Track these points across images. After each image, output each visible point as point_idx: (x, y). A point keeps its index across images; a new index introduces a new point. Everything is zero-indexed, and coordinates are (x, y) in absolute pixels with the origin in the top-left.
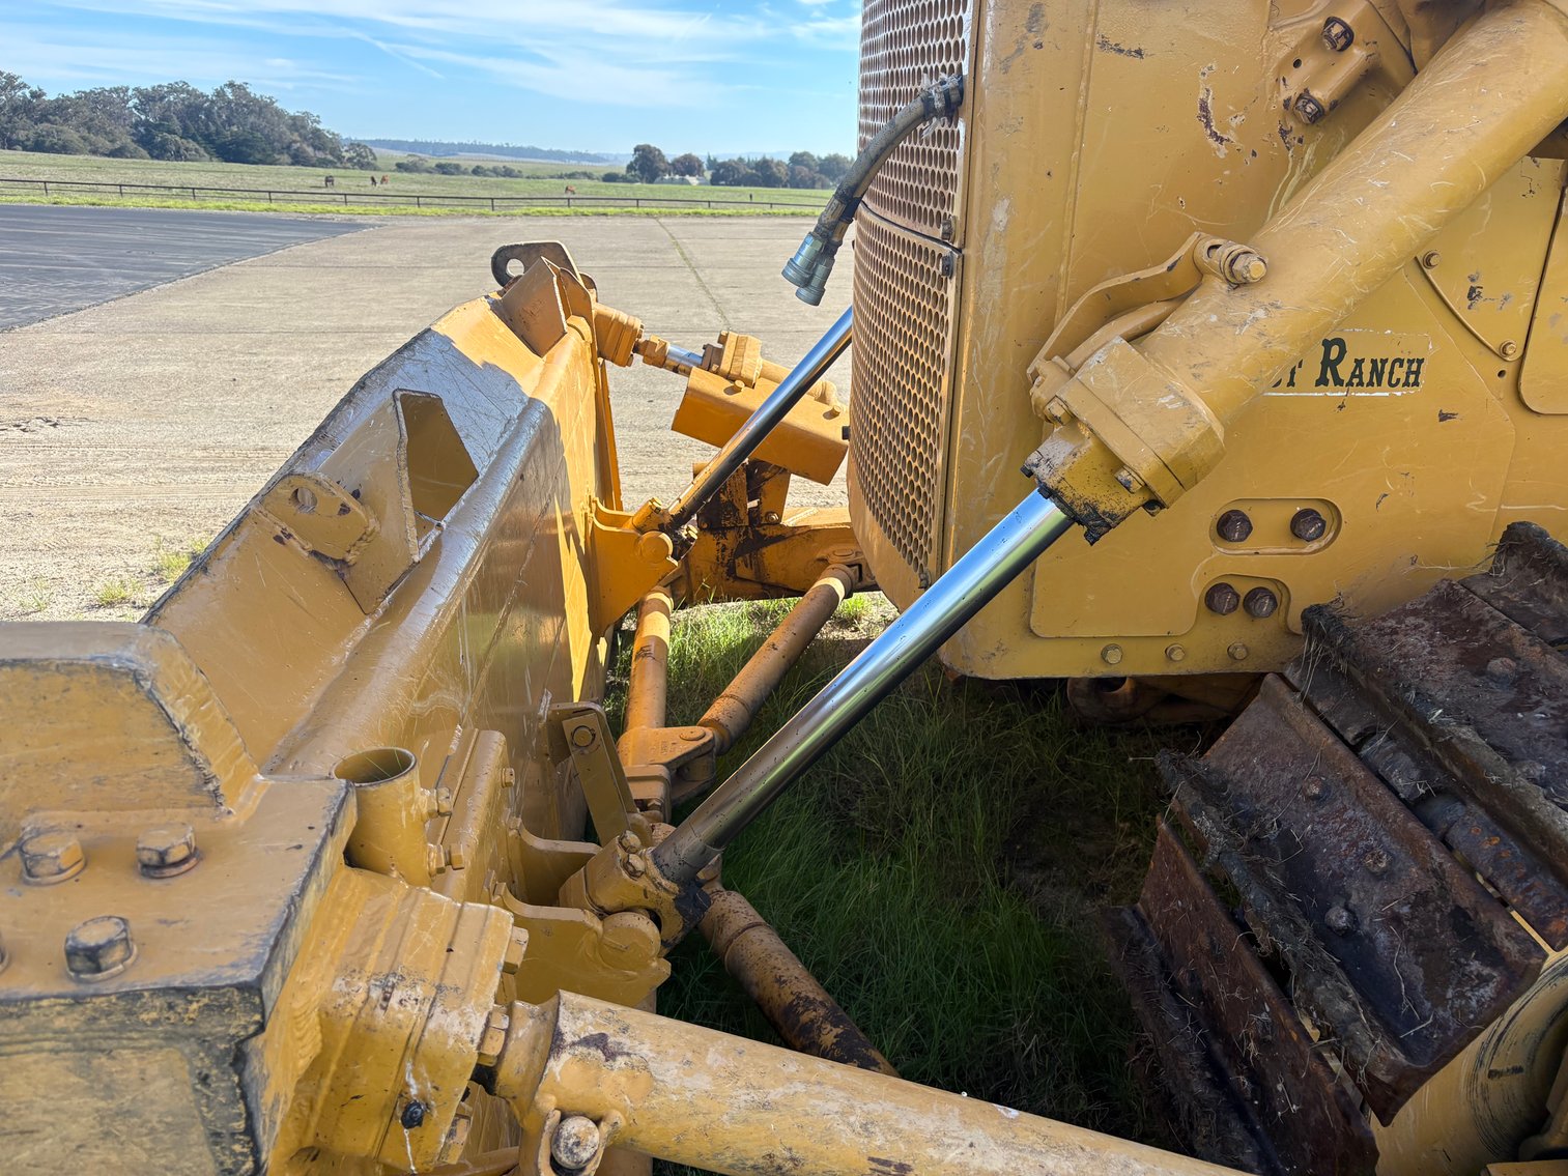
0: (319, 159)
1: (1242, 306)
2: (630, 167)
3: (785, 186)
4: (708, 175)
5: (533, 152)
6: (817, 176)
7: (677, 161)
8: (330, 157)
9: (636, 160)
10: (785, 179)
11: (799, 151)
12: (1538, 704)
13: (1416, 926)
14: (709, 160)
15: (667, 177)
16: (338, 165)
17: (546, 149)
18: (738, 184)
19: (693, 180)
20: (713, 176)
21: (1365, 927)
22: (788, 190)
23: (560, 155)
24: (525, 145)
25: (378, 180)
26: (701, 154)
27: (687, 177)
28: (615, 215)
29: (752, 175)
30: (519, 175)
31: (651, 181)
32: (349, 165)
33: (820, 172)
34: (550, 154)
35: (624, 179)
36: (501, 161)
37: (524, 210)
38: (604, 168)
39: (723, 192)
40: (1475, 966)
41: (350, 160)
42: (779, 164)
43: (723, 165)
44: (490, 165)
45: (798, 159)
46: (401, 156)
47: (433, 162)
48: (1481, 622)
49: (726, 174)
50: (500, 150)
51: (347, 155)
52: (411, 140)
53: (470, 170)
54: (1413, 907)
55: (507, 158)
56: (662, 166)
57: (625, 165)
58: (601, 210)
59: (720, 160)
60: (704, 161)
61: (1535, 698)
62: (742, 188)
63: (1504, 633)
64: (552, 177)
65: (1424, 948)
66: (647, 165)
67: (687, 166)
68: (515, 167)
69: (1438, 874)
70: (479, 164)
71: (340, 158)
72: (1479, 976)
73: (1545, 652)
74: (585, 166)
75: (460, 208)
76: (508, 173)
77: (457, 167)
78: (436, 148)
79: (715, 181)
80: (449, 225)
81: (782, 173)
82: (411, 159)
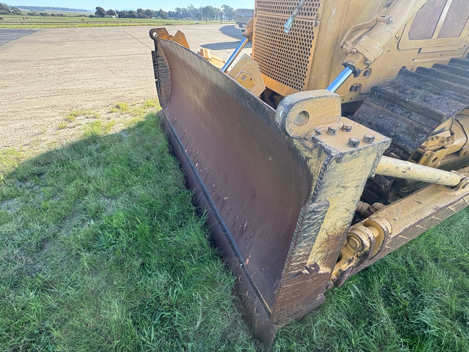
0: (3, 12)
1: (388, 28)
2: (96, 13)
3: (137, 18)
4: (117, 15)
5: (67, 9)
6: (145, 15)
7: (108, 11)
8: (6, 12)
9: (97, 11)
10: (137, 16)
11: (139, 8)
12: (416, 96)
13: (407, 132)
14: (116, 11)
15: (106, 16)
16: (10, 14)
17: (71, 8)
18: (126, 18)
19: (114, 17)
20: (118, 15)
21: (397, 134)
22: (138, 19)
23: (75, 10)
24: (64, 7)
25: (25, 18)
26: (114, 9)
27: (112, 16)
28: (104, 26)
29: (128, 15)
30: (65, 16)
31: (103, 17)
32: (13, 14)
33: (145, 14)
34: (72, 10)
35: (95, 17)
36: (59, 12)
37: (79, 25)
38: (88, 14)
39: (122, 20)
40: (420, 135)
41: (13, 12)
42: (135, 12)
43: (120, 12)
44: (56, 13)
45: (139, 11)
46: (29, 11)
47: (39, 13)
48: (400, 86)
49: (122, 15)
50: (57, 9)
51: (11, 11)
52: (30, 6)
53: (50, 15)
54: (406, 129)
55: (60, 11)
56: (105, 13)
57: (94, 13)
58: (100, 25)
59: (119, 11)
60: (115, 11)
61: (415, 96)
62: (127, 19)
63: (406, 87)
64: (75, 17)
65: (409, 135)
66: (100, 12)
67: (111, 13)
68: (64, 14)
69: (411, 124)
70: (53, 13)
71: (10, 12)
72: (422, 136)
73: (414, 88)
74: (83, 13)
75: (60, 25)
76: (62, 15)
77: (46, 14)
78: (38, 8)
79: (119, 17)
80: (60, 30)
81: (136, 14)
82: (32, 12)
